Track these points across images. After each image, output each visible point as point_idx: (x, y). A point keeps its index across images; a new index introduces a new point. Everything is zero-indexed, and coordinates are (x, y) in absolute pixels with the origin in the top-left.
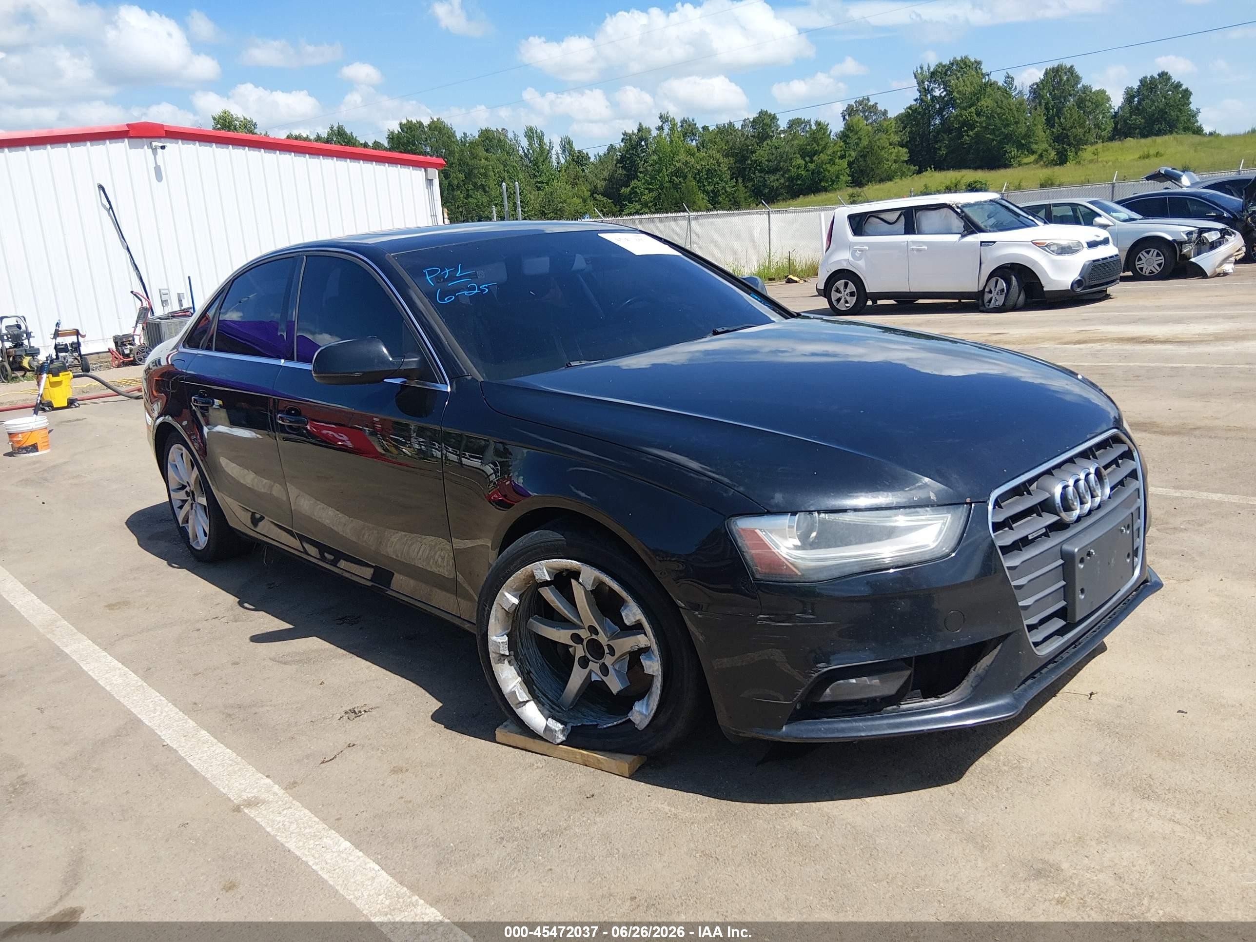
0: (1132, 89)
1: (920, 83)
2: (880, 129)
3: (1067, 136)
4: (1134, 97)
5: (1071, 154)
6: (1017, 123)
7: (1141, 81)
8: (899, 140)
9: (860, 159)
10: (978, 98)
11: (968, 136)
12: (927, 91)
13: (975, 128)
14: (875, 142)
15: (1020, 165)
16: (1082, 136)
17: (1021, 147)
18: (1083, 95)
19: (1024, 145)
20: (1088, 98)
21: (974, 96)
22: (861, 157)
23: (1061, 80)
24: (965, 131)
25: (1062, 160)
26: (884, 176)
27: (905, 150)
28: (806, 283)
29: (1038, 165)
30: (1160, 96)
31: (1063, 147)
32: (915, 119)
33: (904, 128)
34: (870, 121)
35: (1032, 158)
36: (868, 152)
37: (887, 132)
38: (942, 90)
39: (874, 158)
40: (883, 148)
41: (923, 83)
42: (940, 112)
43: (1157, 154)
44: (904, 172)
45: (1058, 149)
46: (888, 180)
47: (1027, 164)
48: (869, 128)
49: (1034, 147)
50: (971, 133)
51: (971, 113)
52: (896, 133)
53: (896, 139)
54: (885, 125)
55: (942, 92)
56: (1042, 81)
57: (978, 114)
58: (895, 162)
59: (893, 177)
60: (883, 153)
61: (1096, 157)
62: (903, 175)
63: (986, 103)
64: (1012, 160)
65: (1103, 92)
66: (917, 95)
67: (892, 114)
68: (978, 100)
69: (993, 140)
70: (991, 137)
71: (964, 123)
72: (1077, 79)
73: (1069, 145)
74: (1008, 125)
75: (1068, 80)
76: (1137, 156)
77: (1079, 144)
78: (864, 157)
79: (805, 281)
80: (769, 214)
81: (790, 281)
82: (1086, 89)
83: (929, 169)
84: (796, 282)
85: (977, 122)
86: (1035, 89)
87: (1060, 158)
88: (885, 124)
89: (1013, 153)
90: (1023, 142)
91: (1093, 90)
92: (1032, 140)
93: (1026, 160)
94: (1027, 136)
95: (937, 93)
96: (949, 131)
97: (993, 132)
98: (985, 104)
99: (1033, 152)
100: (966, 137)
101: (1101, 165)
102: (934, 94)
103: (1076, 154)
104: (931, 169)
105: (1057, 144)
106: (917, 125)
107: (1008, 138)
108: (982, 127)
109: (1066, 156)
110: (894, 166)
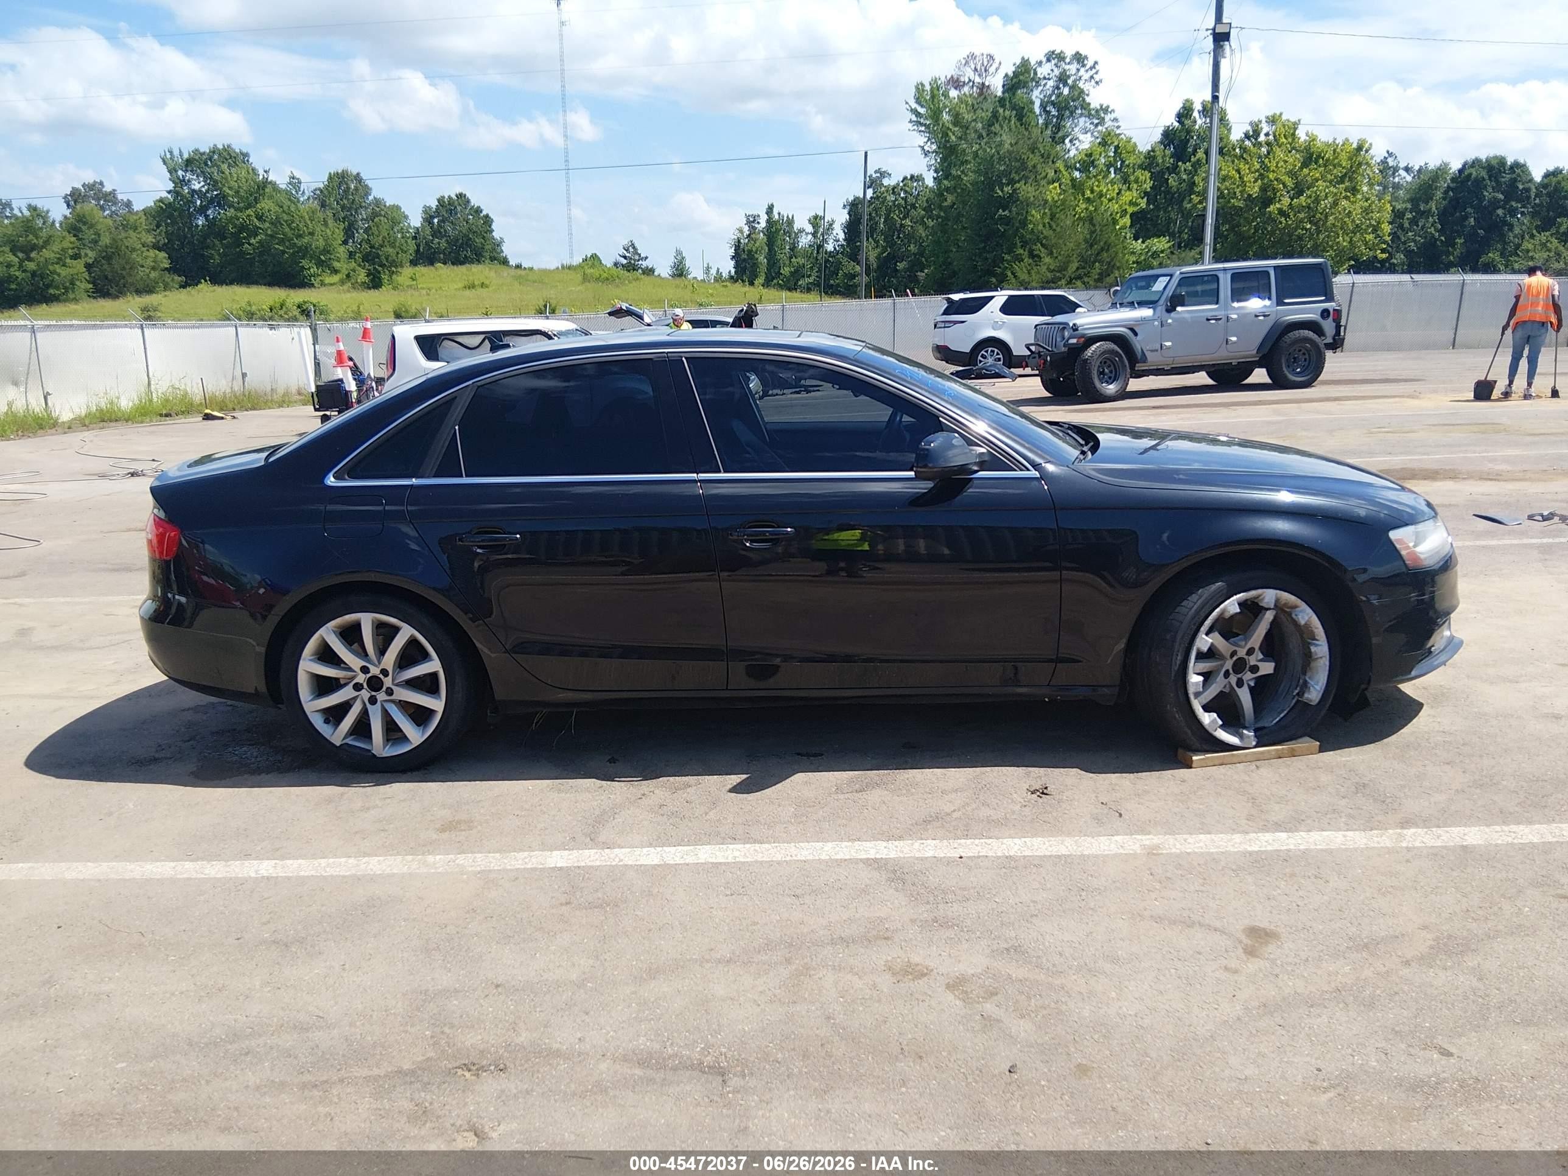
0: (430, 208)
1: (172, 171)
2: (126, 226)
3: (378, 256)
4: (432, 217)
5: (385, 277)
6: (312, 234)
7: (439, 200)
8: (154, 240)
9: (103, 261)
10: (256, 197)
11: (250, 244)
12: (180, 183)
13: (257, 235)
14: (121, 240)
15: (323, 284)
16: (395, 258)
17: (320, 263)
18: (378, 209)
19: (325, 263)
20: (383, 213)
21: (251, 195)
22: (103, 258)
23: (348, 188)
24: (244, 238)
25: (375, 283)
26: (140, 286)
27: (163, 255)
28: (235, 420)
29: (345, 287)
30: (462, 219)
31: (374, 268)
32: (170, 216)
33: (158, 226)
34: (107, 212)
35: (336, 278)
36: (113, 253)
37: (136, 229)
38: (203, 183)
39: (124, 261)
40: (134, 250)
41: (176, 171)
42: (202, 210)
43: (483, 285)
44: (167, 283)
45: (369, 270)
46: (146, 291)
47: (332, 285)
48: (110, 222)
49: (336, 265)
50: (252, 241)
51: (249, 216)
52: (148, 231)
53: (150, 239)
54: (132, 220)
55: (203, 186)
56: (327, 187)
57: (260, 218)
58: (154, 268)
59: (154, 287)
60: (134, 256)
61: (415, 282)
62: (166, 288)
63: (265, 205)
64: (312, 279)
65: (398, 208)
66: (171, 186)
67: (138, 206)
68: (256, 200)
69: (284, 252)
70: (281, 248)
71: (243, 228)
72: (367, 191)
73: (382, 265)
74: (300, 236)
75: (356, 189)
76: (461, 285)
77: (393, 265)
78: (108, 258)
79: (234, 417)
80: (142, 329)
81: (208, 417)
82: (378, 202)
83: (203, 281)
84: (222, 418)
85: (261, 228)
86: (318, 195)
87: (372, 281)
88: (133, 218)
89: (312, 270)
90: (322, 257)
91: (388, 205)
92: (332, 257)
93: (328, 280)
94: (326, 251)
95: (196, 186)
96: (221, 235)
97: (282, 242)
98: (267, 207)
99: (336, 271)
100: (246, 246)
101: (424, 292)
102: (193, 187)
103: (391, 276)
104: (206, 281)
105: (367, 264)
106: (173, 223)
107: (304, 252)
108: (267, 235)
109: (380, 279)
110: (153, 275)
